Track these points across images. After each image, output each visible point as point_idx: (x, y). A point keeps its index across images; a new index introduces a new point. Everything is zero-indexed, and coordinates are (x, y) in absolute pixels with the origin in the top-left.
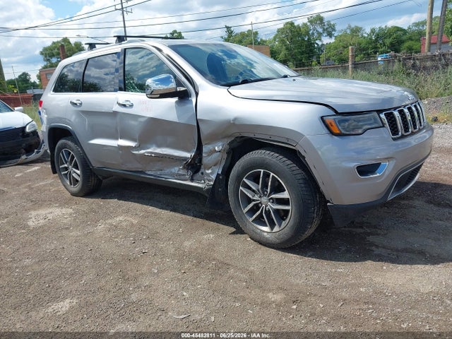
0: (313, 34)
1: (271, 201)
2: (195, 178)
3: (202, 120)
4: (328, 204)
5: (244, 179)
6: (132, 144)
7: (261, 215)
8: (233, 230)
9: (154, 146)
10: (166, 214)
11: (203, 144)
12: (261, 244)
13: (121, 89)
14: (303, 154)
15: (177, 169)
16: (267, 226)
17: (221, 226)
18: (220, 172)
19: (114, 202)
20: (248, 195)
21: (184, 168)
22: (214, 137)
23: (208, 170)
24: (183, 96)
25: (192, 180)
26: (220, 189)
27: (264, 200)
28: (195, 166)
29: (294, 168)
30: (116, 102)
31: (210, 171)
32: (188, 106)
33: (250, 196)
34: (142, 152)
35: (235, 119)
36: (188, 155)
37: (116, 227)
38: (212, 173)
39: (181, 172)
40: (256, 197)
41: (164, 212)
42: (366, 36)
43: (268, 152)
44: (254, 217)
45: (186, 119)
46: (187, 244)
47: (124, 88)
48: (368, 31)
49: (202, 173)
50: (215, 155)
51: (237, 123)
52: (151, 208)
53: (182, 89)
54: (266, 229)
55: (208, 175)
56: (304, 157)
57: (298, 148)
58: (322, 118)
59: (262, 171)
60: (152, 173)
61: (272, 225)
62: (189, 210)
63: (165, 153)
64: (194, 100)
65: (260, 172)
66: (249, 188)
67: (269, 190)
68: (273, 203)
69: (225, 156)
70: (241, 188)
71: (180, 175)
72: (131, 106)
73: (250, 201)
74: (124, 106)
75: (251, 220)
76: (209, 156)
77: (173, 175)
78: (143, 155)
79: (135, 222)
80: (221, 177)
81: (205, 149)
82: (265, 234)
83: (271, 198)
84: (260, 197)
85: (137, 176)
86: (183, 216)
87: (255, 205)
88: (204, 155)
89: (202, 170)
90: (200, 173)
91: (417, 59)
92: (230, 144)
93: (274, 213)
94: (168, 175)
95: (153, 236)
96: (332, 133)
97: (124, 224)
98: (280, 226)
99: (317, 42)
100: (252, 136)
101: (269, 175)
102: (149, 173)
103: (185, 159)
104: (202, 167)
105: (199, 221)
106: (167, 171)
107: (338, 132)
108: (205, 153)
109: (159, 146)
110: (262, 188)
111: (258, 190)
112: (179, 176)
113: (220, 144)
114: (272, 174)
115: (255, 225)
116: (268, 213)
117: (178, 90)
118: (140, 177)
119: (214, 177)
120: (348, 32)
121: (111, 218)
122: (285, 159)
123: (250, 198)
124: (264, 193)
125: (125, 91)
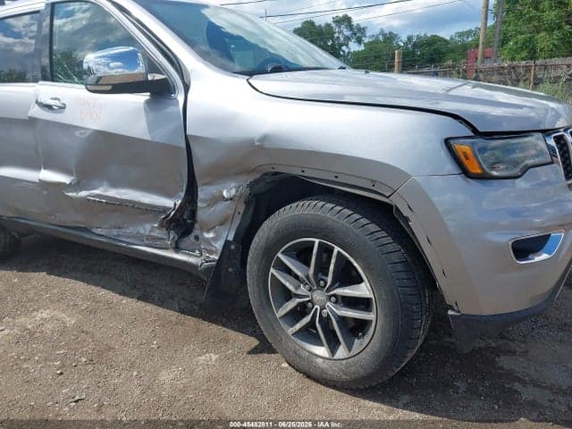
0: (338, 38)
1: (333, 299)
2: (182, 245)
3: (196, 138)
4: (450, 312)
5: (279, 255)
6: (64, 179)
7: (312, 324)
8: (254, 342)
9: (105, 183)
10: (130, 305)
11: (199, 183)
12: (309, 377)
13: (45, 78)
14: (406, 213)
15: (148, 227)
16: (322, 345)
17: (232, 334)
18: (231, 238)
19: (39, 278)
20: (287, 284)
21: (161, 226)
22: (221, 172)
23: (208, 231)
24: (160, 91)
25: (177, 249)
26: (230, 270)
27: (319, 296)
28: (182, 224)
29: (385, 241)
30: (34, 101)
31: (211, 235)
32: (171, 109)
33: (291, 288)
34: (83, 194)
35: (265, 138)
36: (168, 203)
37: (31, 333)
38: (215, 239)
39: (156, 233)
40: (303, 290)
41: (125, 300)
42: (402, 44)
43: (330, 206)
44: (298, 326)
45: (166, 134)
46: (165, 376)
47: (50, 75)
48: (404, 38)
49: (197, 238)
50: (221, 206)
51: (267, 145)
52: (103, 292)
53: (158, 77)
54: (322, 351)
55: (208, 241)
56: (406, 220)
57: (394, 200)
58: (447, 141)
59: (317, 241)
60: (103, 231)
61: (333, 344)
62: (172, 297)
63: (124, 197)
64: (181, 98)
65: (314, 242)
66: (288, 271)
67: (329, 279)
68: (336, 303)
69: (242, 208)
70: (272, 270)
71: (154, 238)
72: (63, 108)
73: (288, 295)
74: (49, 107)
75: (291, 331)
76: (209, 206)
77: (141, 239)
78: (85, 200)
79: (71, 321)
80: (233, 247)
81: (203, 193)
82: (319, 361)
83: (334, 295)
84: (310, 290)
85: (76, 236)
86: (161, 311)
87: (299, 304)
88: (199, 204)
89: (196, 232)
90: (192, 237)
91: (481, 72)
92: (251, 186)
93: (337, 322)
94: (134, 237)
95: (101, 355)
96: (465, 172)
97: (49, 326)
98: (349, 348)
99: (344, 48)
100: (297, 172)
101: (331, 250)
102: (98, 231)
103: (165, 210)
104: (197, 226)
105: (191, 321)
106: (130, 230)
107: (479, 171)
108: (204, 201)
109: (114, 185)
110: (315, 274)
111: (307, 277)
112: (153, 241)
113: (233, 184)
114: (337, 249)
115: (299, 341)
116: (326, 322)
117: (150, 78)
118: (82, 237)
119: (219, 245)
120: (381, 38)
121: (27, 312)
122: (364, 221)
123: (290, 291)
124: (318, 283)
125: (53, 81)
